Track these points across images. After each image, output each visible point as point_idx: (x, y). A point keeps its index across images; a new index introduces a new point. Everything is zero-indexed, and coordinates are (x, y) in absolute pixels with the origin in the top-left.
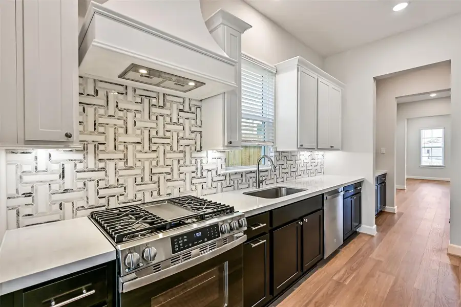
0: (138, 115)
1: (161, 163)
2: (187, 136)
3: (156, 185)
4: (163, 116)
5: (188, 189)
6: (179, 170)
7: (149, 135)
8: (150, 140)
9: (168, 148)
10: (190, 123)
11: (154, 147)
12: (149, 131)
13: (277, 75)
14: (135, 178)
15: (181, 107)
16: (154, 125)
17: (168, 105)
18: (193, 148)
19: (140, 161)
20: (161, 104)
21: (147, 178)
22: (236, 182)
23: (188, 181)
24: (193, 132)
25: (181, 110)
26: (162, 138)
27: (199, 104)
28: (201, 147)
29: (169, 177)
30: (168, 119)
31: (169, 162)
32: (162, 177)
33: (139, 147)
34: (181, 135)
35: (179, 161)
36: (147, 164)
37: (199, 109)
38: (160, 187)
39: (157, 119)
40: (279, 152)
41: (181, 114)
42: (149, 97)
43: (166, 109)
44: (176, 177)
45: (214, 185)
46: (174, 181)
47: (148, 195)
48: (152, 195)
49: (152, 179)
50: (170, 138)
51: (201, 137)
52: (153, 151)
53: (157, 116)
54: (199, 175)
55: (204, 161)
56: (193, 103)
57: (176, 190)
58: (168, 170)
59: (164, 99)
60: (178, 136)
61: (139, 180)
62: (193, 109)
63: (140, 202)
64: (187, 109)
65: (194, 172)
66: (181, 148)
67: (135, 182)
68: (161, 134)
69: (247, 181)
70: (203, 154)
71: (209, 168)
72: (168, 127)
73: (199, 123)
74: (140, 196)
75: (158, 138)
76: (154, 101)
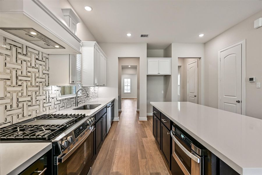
0: (8, 59)
1: (25, 94)
2: (41, 76)
3: (21, 110)
4: (26, 61)
5: (41, 110)
6: (36, 99)
7: (16, 74)
8: (17, 77)
9: (29, 84)
10: (42, 68)
11: (20, 83)
12: (16, 71)
13: (82, 47)
14: (6, 106)
15: (37, 57)
16: (19, 67)
17: (29, 54)
18: (44, 84)
19: (9, 93)
20: (25, 53)
21: (15, 106)
22: (66, 104)
23: (41, 105)
24: (44, 74)
25: (37, 59)
26: (25, 76)
27: (47, 56)
28: (48, 84)
29: (30, 103)
30: (29, 64)
31: (29, 93)
32: (25, 103)
33: (8, 83)
34: (37, 75)
35: (36, 92)
36: (15, 95)
37: (47, 60)
38: (24, 111)
39: (22, 63)
40: (83, 87)
41: (37, 61)
42: (17, 46)
43: (28, 57)
44: (34, 103)
45: (55, 107)
46: (33, 106)
47: (15, 117)
48: (18, 117)
49: (18, 106)
50: (30, 77)
51: (49, 77)
52: (19, 85)
53: (22, 61)
54: (48, 101)
55: (50, 92)
56: (44, 55)
57: (34, 112)
58: (29, 99)
59: (26, 50)
60: (35, 76)
61: (9, 107)
62: (44, 59)
63: (9, 124)
64: (40, 58)
65: (45, 99)
66: (37, 84)
67: (6, 109)
68: (24, 73)
69: (71, 103)
70: (49, 88)
71: (53, 96)
72: (30, 69)
73: (47, 68)
74: (9, 119)
75: (23, 76)
76: (19, 50)
